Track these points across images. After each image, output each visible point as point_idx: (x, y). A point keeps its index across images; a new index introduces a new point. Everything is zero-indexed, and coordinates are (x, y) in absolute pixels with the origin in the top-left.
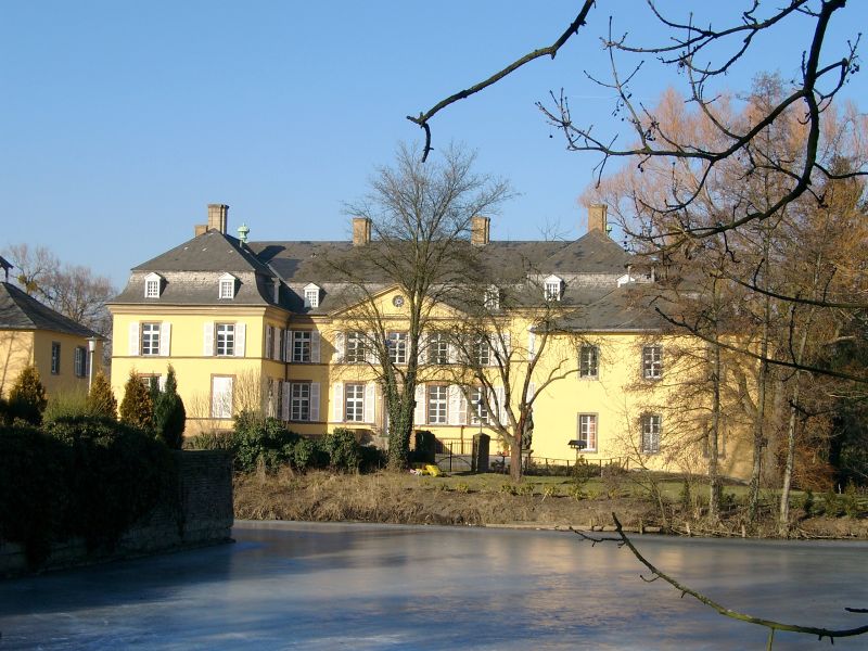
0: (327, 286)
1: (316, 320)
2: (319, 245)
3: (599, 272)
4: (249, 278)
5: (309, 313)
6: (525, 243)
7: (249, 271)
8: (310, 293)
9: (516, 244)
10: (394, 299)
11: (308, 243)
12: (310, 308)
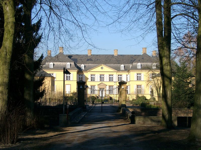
0: (86, 65)
1: (84, 72)
2: (80, 55)
3: (148, 62)
4: (73, 63)
5: (83, 70)
6: (126, 55)
7: (73, 62)
8: (82, 66)
9: (124, 55)
10: (101, 68)
11: (77, 55)
12: (82, 70)
